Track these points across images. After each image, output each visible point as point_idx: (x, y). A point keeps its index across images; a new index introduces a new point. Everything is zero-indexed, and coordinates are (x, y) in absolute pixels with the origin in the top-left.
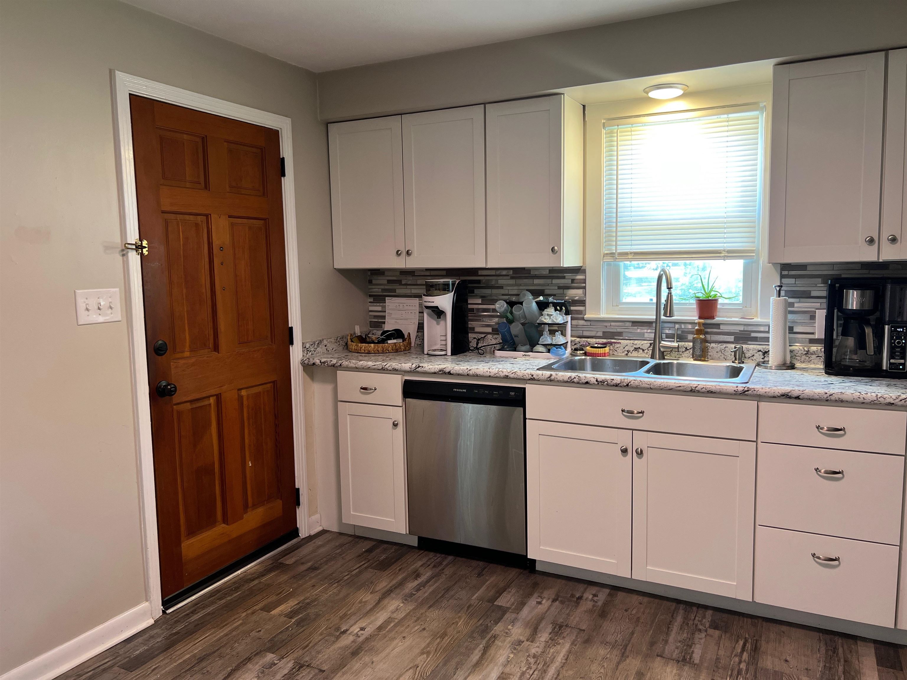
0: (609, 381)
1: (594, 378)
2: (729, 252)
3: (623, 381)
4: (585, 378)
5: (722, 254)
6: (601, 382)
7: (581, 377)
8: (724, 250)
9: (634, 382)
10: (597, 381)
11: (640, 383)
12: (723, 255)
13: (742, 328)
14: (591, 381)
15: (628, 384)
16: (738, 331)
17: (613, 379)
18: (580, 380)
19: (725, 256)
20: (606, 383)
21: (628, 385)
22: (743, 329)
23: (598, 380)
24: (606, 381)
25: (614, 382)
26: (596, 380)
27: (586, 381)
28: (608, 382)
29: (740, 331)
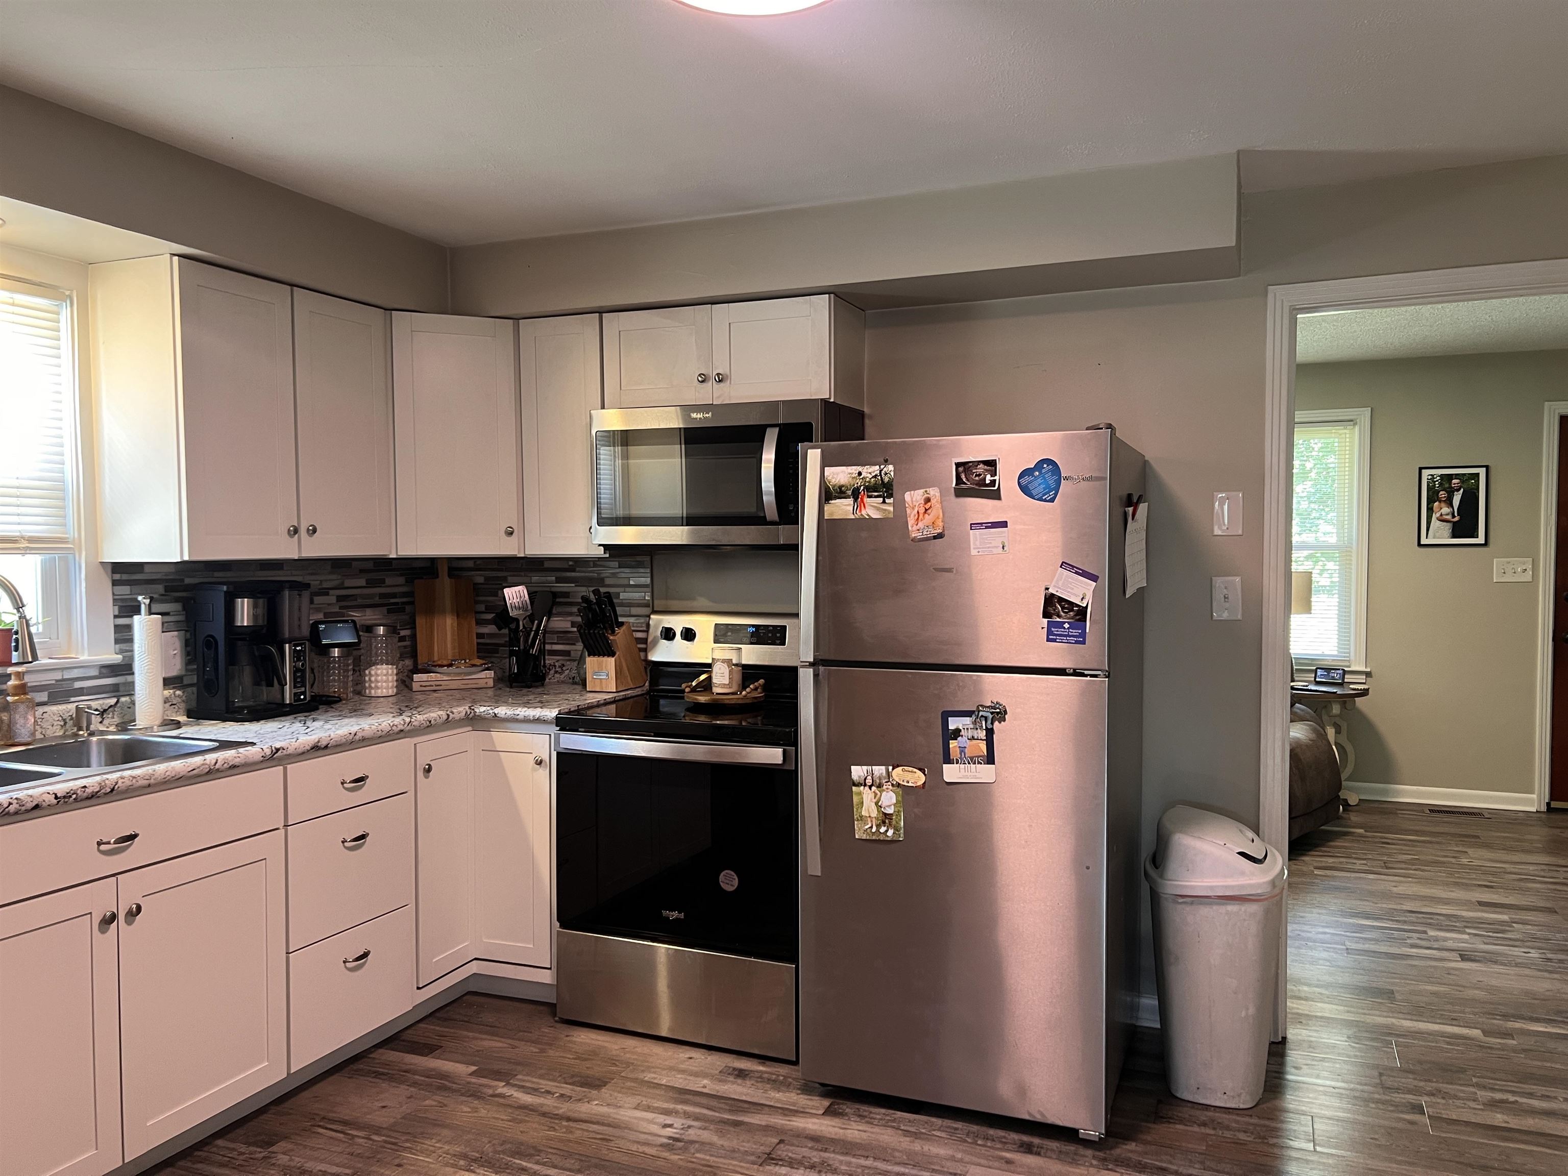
0: (78, 792)
1: (49, 793)
2: (31, 540)
3: (103, 784)
4: (31, 799)
5: (20, 543)
6: (64, 797)
7: (22, 798)
8: (23, 537)
9: (123, 780)
10: (56, 798)
11: (134, 781)
12: (23, 546)
13: (58, 676)
14: (44, 801)
15: (114, 788)
16: (53, 682)
17: (85, 787)
18: (23, 805)
19: (28, 547)
20: (74, 796)
21: (113, 790)
22: (60, 678)
23: (59, 795)
24: (73, 794)
25: (89, 791)
26: (54, 796)
27: (34, 804)
28: (77, 794)
29: (57, 681)
